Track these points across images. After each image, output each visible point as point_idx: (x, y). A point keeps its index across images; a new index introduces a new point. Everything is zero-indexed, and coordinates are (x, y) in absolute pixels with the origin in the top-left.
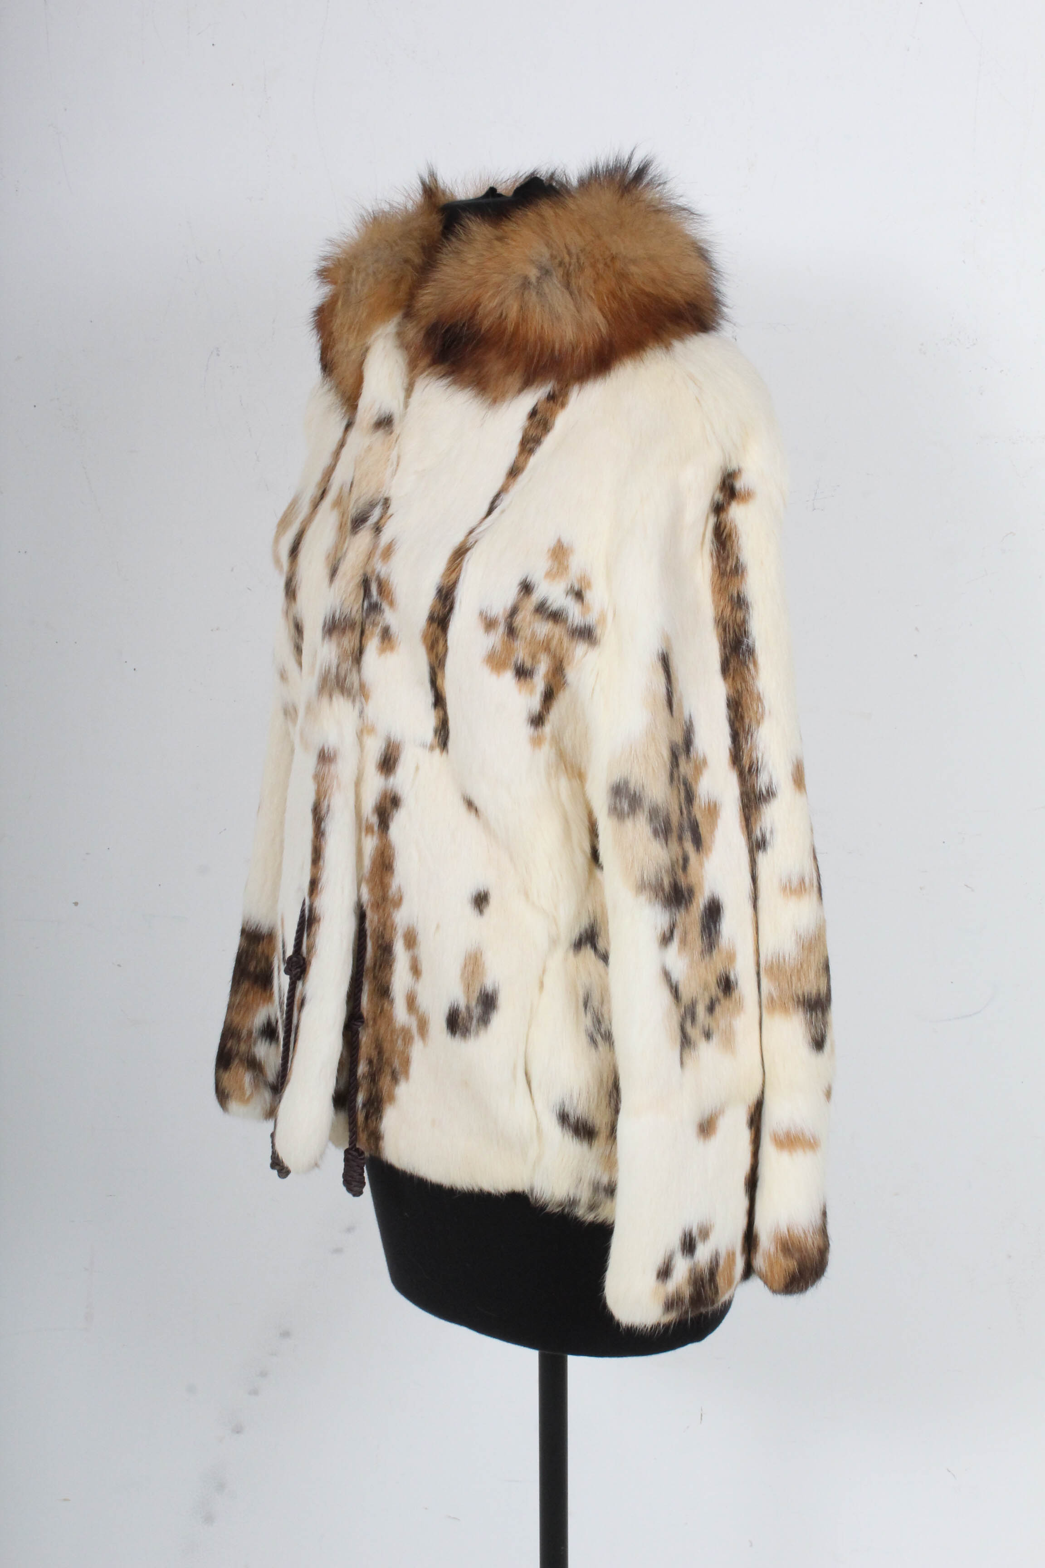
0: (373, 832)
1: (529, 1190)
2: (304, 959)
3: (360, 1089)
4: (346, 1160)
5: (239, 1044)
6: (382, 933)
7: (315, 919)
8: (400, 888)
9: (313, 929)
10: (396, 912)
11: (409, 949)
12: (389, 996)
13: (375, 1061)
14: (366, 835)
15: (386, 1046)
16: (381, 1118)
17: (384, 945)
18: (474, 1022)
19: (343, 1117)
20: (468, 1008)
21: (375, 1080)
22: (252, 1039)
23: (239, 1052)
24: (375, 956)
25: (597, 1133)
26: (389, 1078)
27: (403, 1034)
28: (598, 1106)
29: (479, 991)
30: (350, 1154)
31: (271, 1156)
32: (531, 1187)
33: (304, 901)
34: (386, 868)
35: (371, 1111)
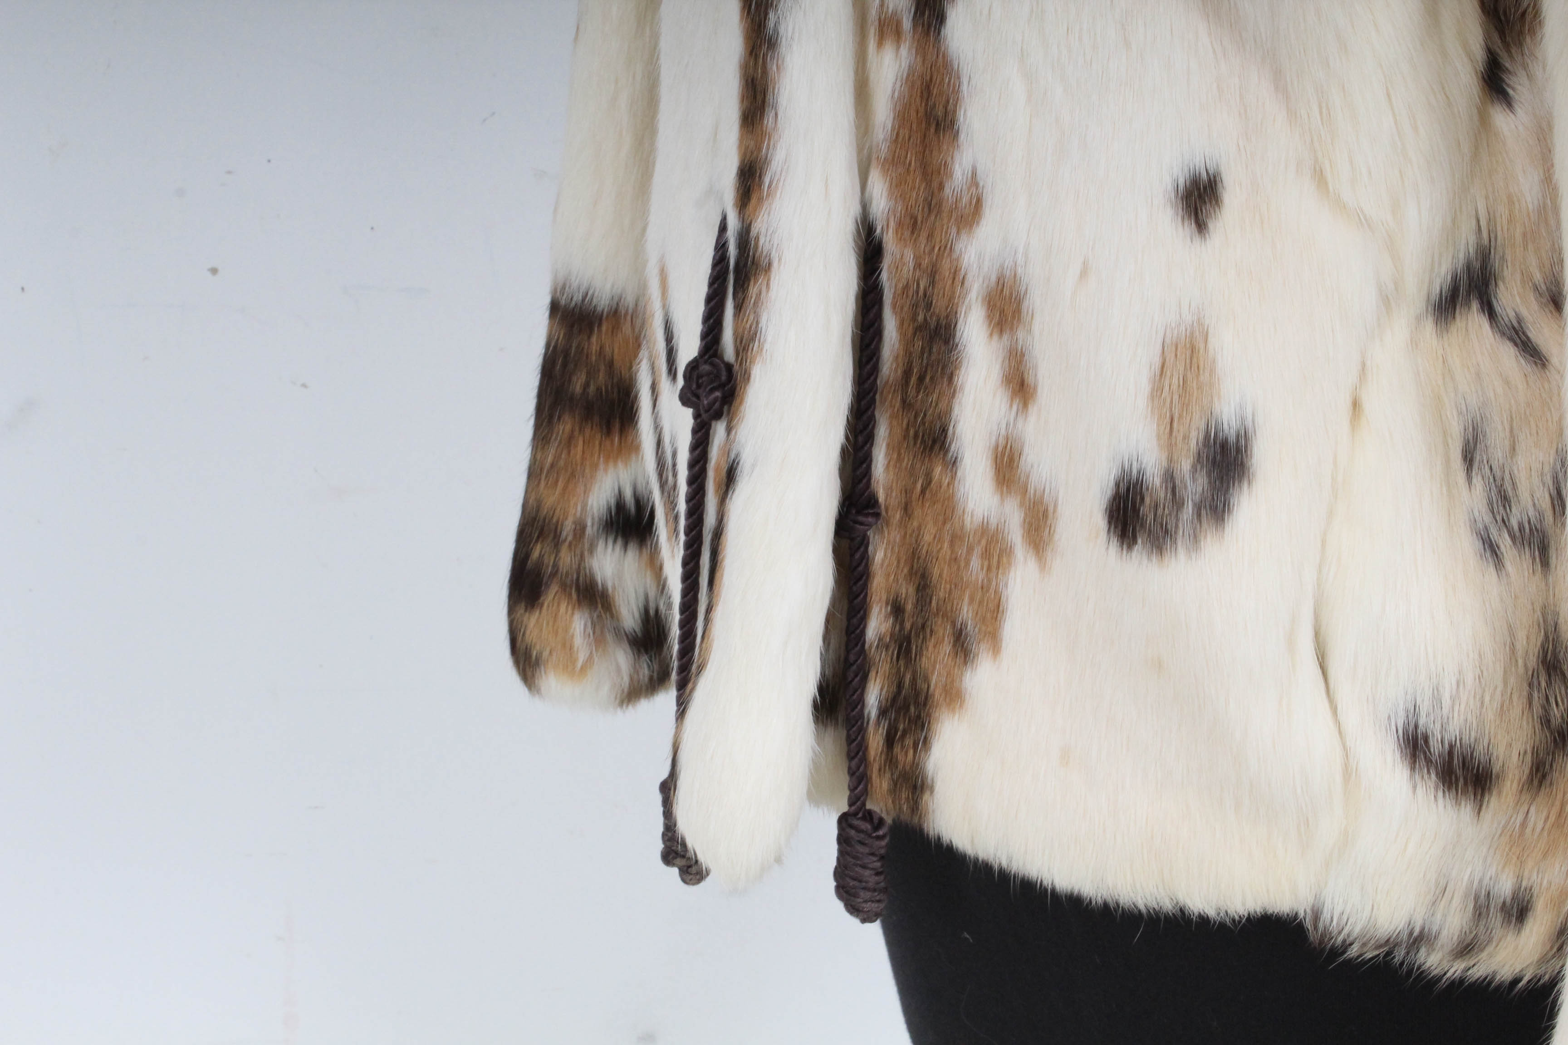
0: (898, 34)
1: (1309, 911)
2: (729, 367)
3: (872, 674)
4: (843, 840)
5: (558, 552)
6: (925, 295)
7: (755, 263)
8: (974, 174)
9: (753, 290)
10: (964, 236)
11: (1001, 332)
12: (947, 451)
13: (909, 607)
14: (880, 44)
15: (940, 572)
16: (927, 743)
17: (933, 325)
18: (1188, 510)
19: (834, 738)
20: (1169, 477)
21: (908, 650)
22: (586, 541)
23: (557, 571)
24: (908, 353)
25: (1498, 777)
26: (947, 647)
27: (984, 542)
28: (1502, 712)
29: (1201, 437)
30: (851, 826)
31: (664, 835)
32: (1313, 906)
33: (724, 220)
34: (938, 125)
35: (901, 727)
